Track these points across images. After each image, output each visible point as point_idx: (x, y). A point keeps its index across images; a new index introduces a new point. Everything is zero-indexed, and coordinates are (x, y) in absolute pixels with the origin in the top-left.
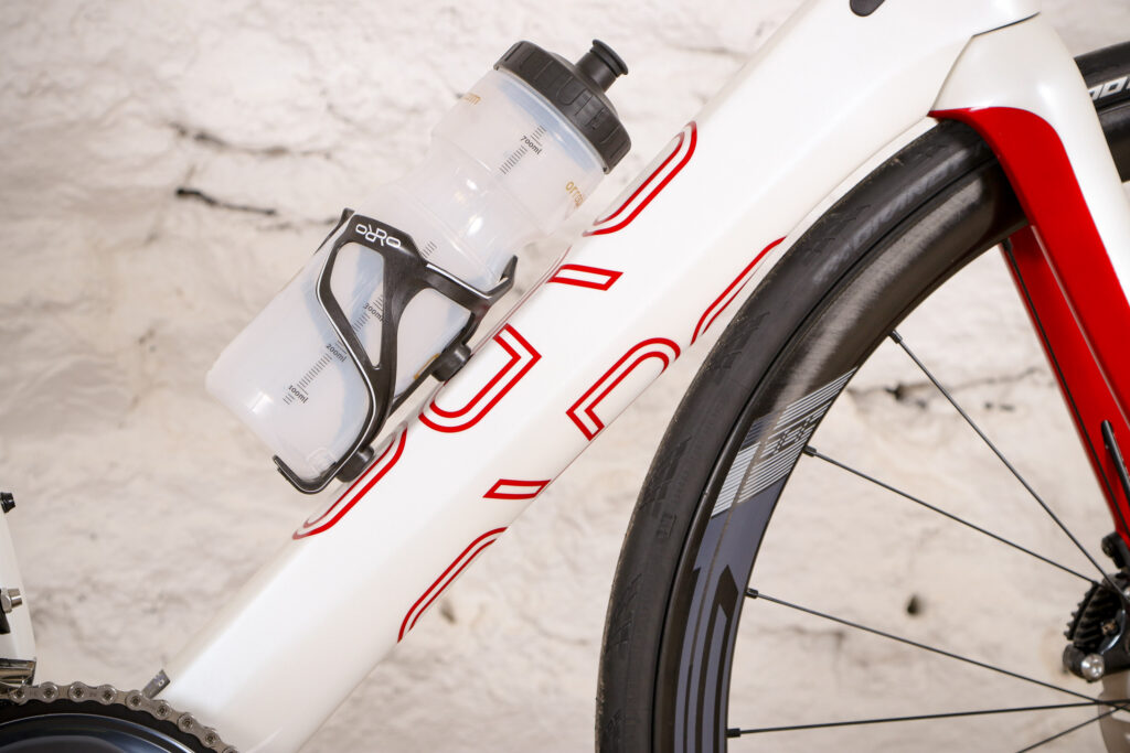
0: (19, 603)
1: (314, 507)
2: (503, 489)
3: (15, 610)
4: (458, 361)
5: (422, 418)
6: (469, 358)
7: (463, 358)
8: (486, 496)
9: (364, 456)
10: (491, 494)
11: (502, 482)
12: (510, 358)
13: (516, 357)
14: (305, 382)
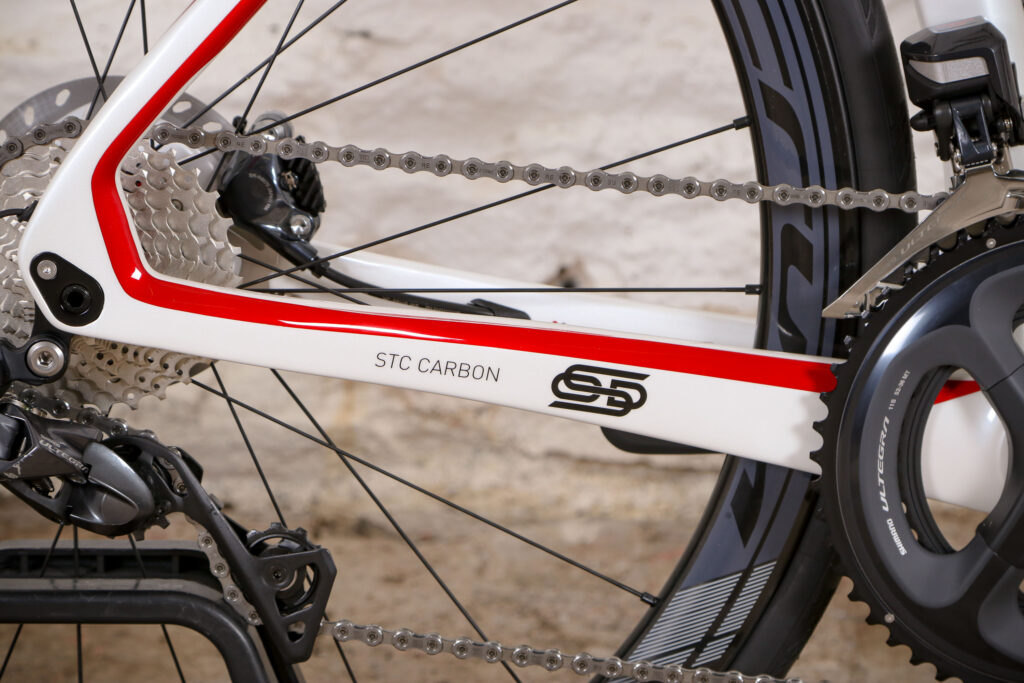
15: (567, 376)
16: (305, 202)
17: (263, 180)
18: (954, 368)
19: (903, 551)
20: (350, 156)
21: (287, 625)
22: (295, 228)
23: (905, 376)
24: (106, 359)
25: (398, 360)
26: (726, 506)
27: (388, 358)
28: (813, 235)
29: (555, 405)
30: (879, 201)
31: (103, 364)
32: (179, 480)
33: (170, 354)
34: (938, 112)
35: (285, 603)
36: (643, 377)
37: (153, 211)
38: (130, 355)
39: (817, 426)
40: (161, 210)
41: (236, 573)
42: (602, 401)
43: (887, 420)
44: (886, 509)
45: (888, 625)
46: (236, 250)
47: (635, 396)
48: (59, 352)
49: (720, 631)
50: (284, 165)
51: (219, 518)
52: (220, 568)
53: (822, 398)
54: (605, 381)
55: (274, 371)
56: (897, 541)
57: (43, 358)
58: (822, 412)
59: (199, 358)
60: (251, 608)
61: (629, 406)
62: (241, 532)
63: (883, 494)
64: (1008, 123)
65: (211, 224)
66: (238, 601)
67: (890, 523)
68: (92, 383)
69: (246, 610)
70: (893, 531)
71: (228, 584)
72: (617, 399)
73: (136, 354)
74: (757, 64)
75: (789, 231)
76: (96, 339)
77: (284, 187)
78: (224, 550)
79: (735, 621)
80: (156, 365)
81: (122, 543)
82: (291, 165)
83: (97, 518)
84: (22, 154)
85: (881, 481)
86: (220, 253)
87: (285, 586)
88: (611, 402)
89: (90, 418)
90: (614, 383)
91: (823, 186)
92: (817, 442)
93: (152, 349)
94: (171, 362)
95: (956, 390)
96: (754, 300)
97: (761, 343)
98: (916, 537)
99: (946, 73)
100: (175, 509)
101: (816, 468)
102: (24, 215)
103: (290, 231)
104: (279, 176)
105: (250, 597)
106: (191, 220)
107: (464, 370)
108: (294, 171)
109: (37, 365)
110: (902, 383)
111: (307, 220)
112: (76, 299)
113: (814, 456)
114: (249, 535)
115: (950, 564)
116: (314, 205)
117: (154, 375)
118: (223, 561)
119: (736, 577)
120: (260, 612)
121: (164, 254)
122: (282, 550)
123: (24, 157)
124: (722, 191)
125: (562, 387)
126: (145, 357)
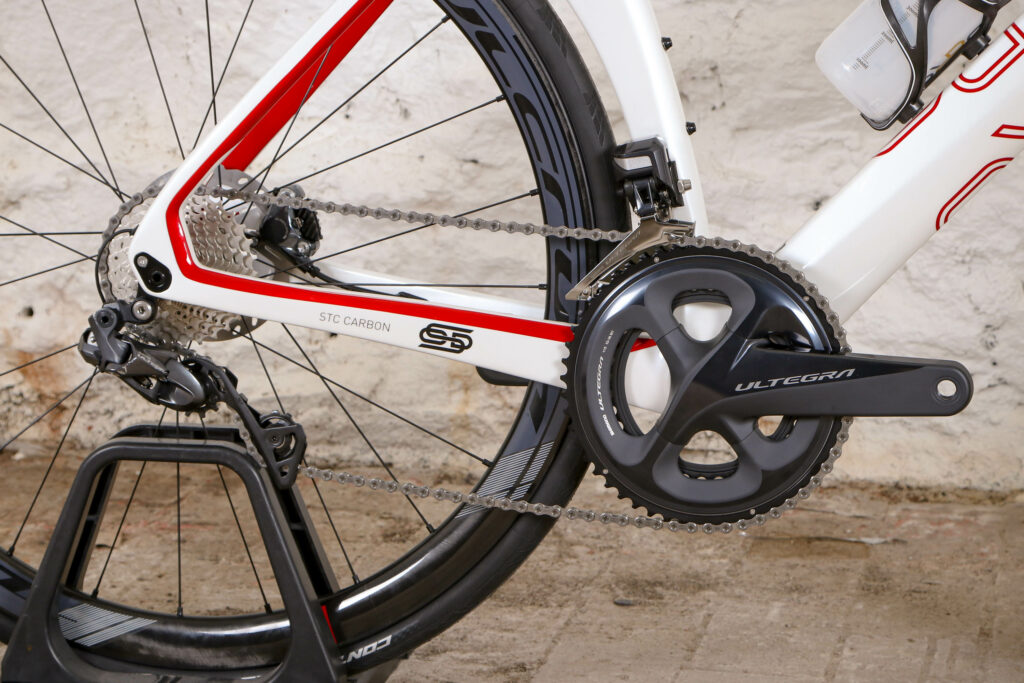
0: (689, 188)
1: (884, 138)
2: (1005, 131)
3: (687, 192)
4: (980, 46)
5: (954, 84)
6: (987, 46)
7: (984, 44)
8: (994, 135)
9: (915, 107)
10: (997, 134)
11: (1004, 127)
12: (1012, 44)
13: (1016, 44)
14: (867, 56)
15: (428, 330)
16: (307, 235)
17: (283, 222)
18: (641, 330)
19: (612, 433)
20: (330, 208)
21: (280, 468)
22: (300, 249)
23: (611, 334)
24: (182, 315)
25: (332, 318)
26: (527, 411)
27: (327, 316)
28: (572, 256)
29: (422, 346)
30: (596, 235)
31: (180, 318)
32: (222, 384)
33: (219, 312)
34: (626, 186)
35: (278, 456)
36: (470, 331)
37: (207, 233)
38: (195, 313)
39: (564, 361)
40: (212, 234)
41: (253, 439)
42: (448, 345)
43: (602, 358)
44: (602, 409)
45: (604, 475)
46: (254, 257)
47: (466, 342)
48: (149, 307)
49: (524, 481)
50: (296, 212)
51: (243, 406)
52: (245, 434)
53: (566, 345)
54: (449, 333)
55: (283, 325)
56: (609, 428)
57: (143, 310)
58: (566, 353)
59: (226, 313)
60: (261, 458)
61: (463, 348)
62: (256, 415)
63: (600, 401)
64: (665, 193)
65: (241, 242)
66: (255, 453)
67: (605, 417)
68: (176, 328)
69: (259, 458)
70: (607, 422)
71: (250, 444)
72: (456, 343)
73: (198, 312)
74: (539, 159)
75: (559, 254)
76: (172, 302)
77: (295, 227)
78: (247, 425)
79: (531, 476)
80: (210, 319)
81: (194, 420)
82: (299, 213)
83: (173, 402)
84: (142, 202)
85: (599, 393)
86: (245, 258)
87: (278, 445)
88: (453, 345)
89: (176, 348)
90: (454, 335)
91: (567, 225)
92: (564, 370)
93: (209, 309)
94: (211, 315)
95: (644, 344)
96: (544, 293)
97: (547, 317)
98: (622, 426)
99: (631, 164)
100: (220, 400)
101: (563, 385)
102: (132, 232)
103: (297, 250)
104: (293, 221)
105: (260, 451)
106: (229, 239)
107: (370, 325)
108: (301, 217)
109: (138, 313)
110: (610, 338)
111: (307, 246)
112: (157, 278)
113: (562, 378)
114: (261, 417)
115: (639, 441)
116: (313, 237)
117: (210, 325)
118: (247, 431)
119: (532, 450)
120: (266, 460)
121: (212, 258)
122: (278, 425)
123: (143, 204)
124: (528, 229)
125: (425, 336)
126: (204, 314)
